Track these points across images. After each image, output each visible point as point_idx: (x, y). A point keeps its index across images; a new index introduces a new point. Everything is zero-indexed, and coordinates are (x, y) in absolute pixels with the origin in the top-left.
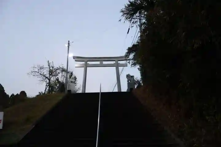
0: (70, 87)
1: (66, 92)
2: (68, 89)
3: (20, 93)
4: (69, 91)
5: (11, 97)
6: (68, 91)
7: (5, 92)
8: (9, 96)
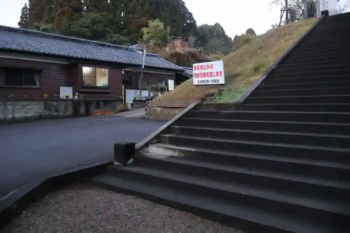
0: (326, 5)
1: (319, 15)
2: (322, 9)
3: (246, 32)
4: (325, 13)
5: (234, 40)
6: (323, 13)
7: (226, 34)
8: (231, 39)
